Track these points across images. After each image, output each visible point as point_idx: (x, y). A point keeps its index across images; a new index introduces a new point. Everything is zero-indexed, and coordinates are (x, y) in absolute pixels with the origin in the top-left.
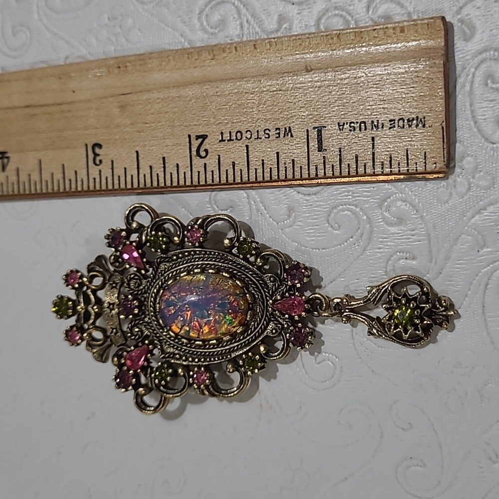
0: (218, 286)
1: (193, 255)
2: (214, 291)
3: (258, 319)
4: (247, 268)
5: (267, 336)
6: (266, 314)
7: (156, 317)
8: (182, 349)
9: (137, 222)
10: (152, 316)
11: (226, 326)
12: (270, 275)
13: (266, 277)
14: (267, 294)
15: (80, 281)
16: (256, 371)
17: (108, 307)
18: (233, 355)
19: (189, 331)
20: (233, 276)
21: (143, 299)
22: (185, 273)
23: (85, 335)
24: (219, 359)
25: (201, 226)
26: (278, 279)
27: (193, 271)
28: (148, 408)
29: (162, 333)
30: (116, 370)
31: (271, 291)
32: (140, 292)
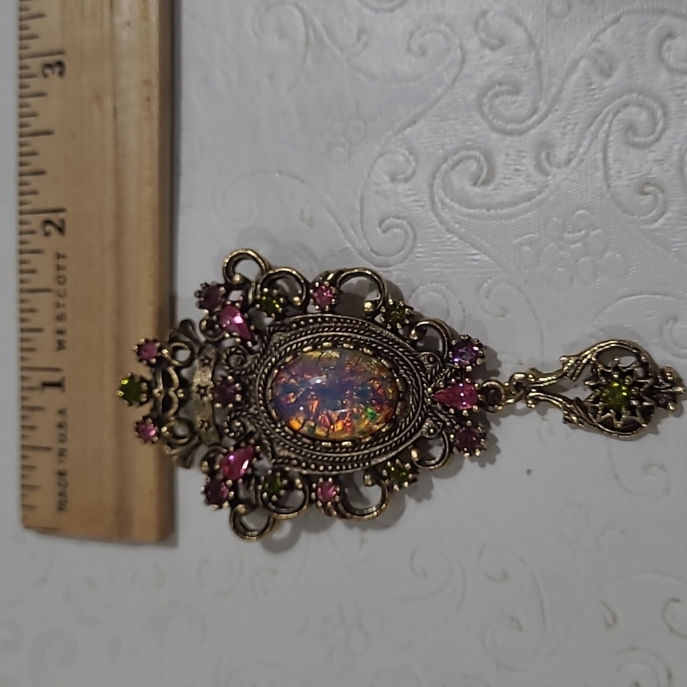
0: (357, 367)
1: (320, 323)
2: (352, 373)
3: (411, 414)
4: (398, 343)
5: (421, 437)
6: (422, 407)
7: (266, 407)
8: (302, 451)
9: (240, 274)
10: (261, 405)
11: (367, 422)
12: (428, 353)
13: (423, 355)
14: (423, 379)
15: (159, 354)
16: (406, 484)
17: (198, 392)
18: (373, 463)
19: (314, 428)
20: (377, 354)
21: (247, 381)
22: (309, 348)
23: (165, 429)
24: (353, 467)
25: (332, 282)
26: (439, 360)
27: (322, 345)
28: (250, 533)
29: (274, 429)
30: (207, 479)
31: (429, 376)
32: (243, 372)
